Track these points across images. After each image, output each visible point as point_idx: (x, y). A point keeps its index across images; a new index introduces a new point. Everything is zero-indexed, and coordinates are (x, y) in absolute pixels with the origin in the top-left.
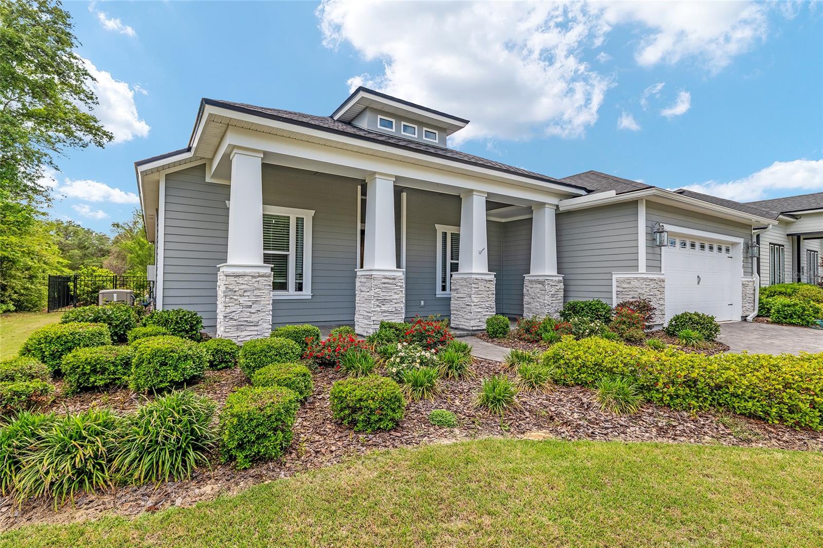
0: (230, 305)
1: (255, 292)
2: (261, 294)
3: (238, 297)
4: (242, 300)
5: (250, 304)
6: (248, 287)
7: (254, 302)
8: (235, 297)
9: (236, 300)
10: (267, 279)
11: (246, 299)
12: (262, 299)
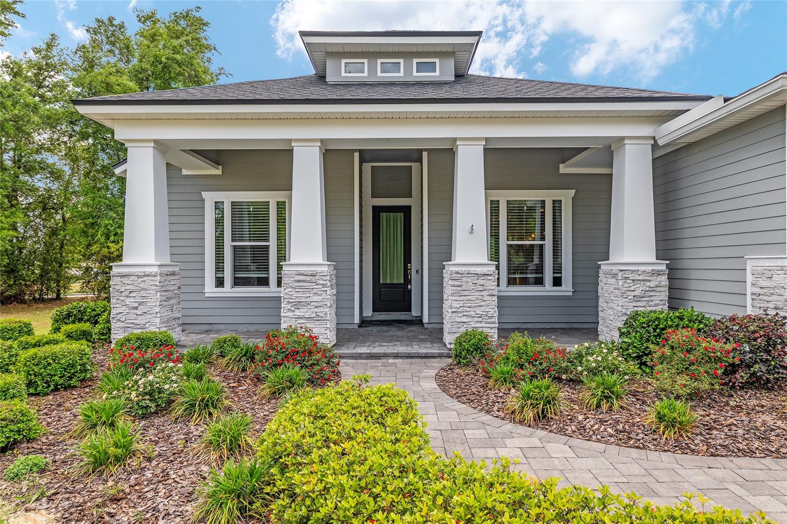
0: (117, 306)
1: (142, 292)
2: (147, 295)
3: (125, 298)
4: (128, 301)
5: (136, 305)
6: (134, 288)
7: (140, 304)
8: (121, 298)
9: (123, 301)
10: (153, 278)
11: (132, 300)
12: (148, 300)
